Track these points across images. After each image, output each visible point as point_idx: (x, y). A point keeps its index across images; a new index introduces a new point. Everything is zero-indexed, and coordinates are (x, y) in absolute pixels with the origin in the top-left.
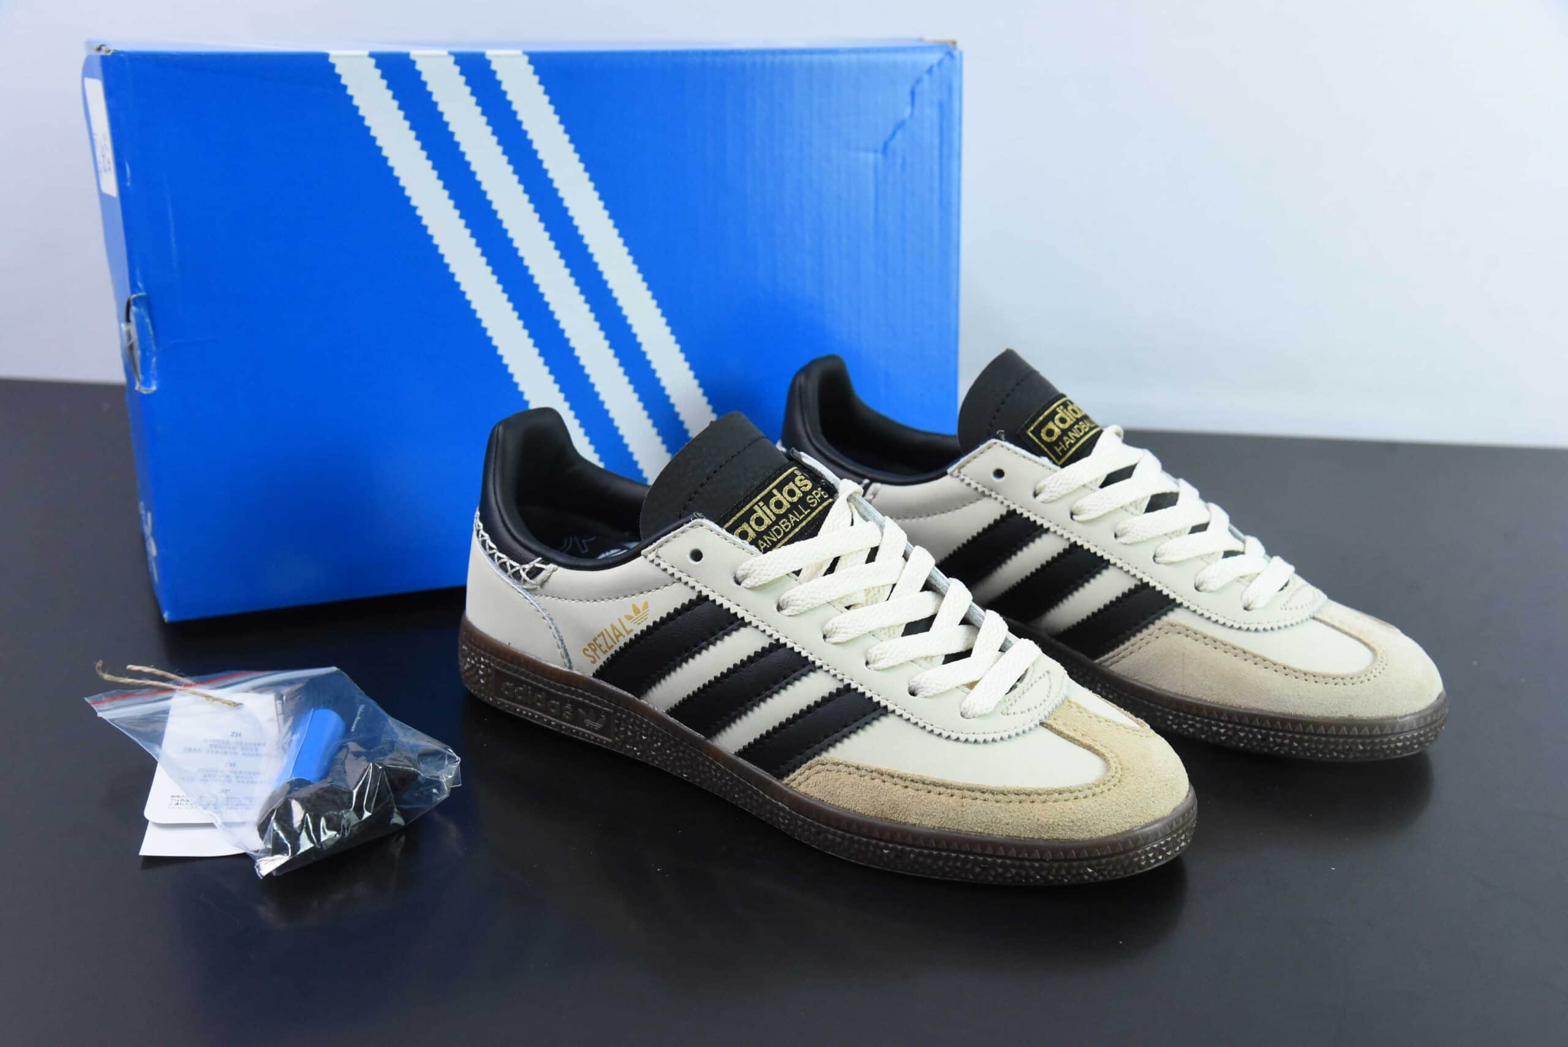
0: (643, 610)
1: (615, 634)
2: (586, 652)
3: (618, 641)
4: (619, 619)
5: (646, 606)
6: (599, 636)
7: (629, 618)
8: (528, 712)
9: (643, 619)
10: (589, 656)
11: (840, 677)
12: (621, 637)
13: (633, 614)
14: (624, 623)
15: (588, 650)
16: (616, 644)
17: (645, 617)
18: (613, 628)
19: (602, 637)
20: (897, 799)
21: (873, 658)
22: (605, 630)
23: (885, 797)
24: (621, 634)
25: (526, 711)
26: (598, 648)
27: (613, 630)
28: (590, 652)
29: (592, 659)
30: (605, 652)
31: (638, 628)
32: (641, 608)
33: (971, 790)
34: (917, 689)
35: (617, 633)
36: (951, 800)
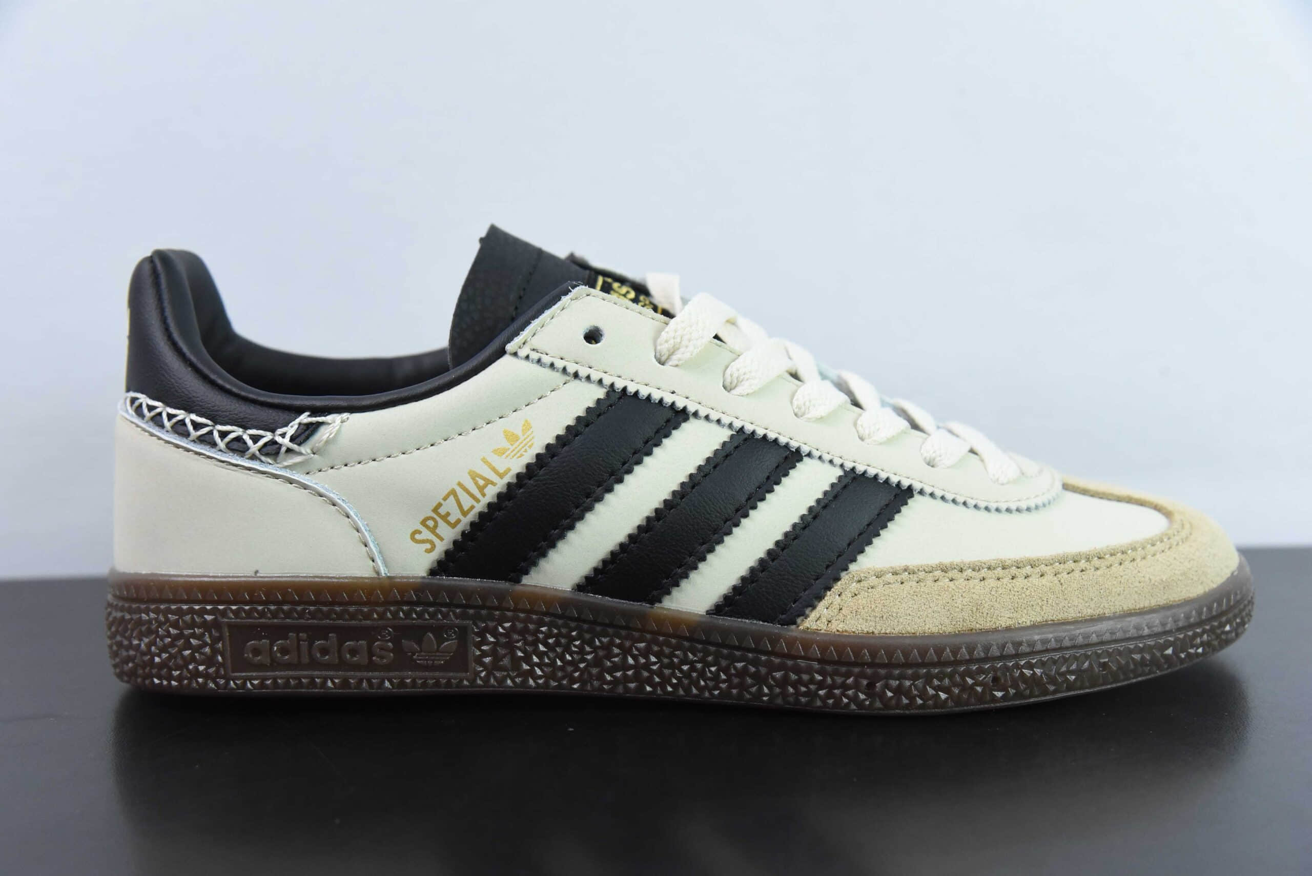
0: (523, 435)
1: (476, 483)
2: (417, 537)
3: (484, 495)
4: (484, 461)
5: (527, 426)
6: (445, 499)
7: (500, 452)
8: (298, 678)
9: (526, 447)
10: (423, 542)
11: (838, 461)
12: (490, 486)
13: (505, 444)
14: (494, 464)
15: (420, 532)
16: (478, 501)
17: (529, 444)
18: (474, 476)
19: (452, 498)
20: (978, 597)
21: (867, 432)
22: (460, 484)
23: (961, 599)
24: (488, 482)
25: (294, 678)
26: (441, 522)
27: (473, 479)
28: (426, 534)
29: (428, 546)
30: (453, 525)
31: (517, 465)
32: (520, 433)
33: (1062, 561)
34: (934, 459)
35: (481, 482)
36: (1044, 581)
